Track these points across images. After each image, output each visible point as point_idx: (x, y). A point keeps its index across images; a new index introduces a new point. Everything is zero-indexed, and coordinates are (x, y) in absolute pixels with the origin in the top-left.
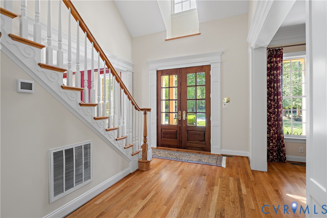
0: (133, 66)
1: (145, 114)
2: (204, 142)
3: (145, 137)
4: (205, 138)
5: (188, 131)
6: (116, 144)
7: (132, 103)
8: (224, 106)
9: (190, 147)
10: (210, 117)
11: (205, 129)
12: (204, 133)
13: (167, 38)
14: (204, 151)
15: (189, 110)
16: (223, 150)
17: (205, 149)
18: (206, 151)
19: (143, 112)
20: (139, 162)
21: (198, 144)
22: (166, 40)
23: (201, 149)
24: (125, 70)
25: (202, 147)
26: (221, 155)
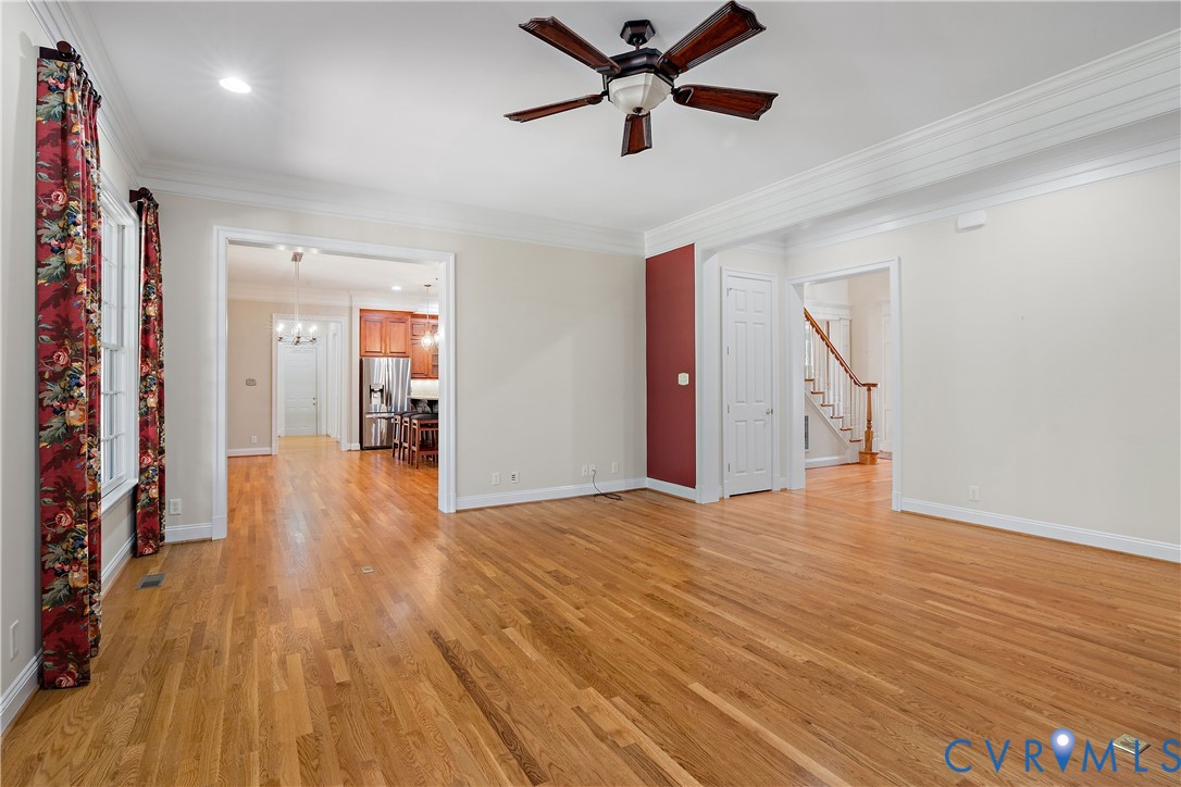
0: (851, 308)
1: (869, 390)
3: (869, 421)
6: (831, 422)
7: (851, 378)
19: (866, 388)
20: (860, 453)
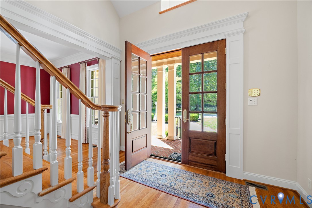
2: (215, 157)
4: (217, 151)
5: (189, 138)
8: (250, 103)
9: (193, 162)
10: (225, 120)
11: (217, 136)
12: (215, 144)
13: (162, 10)
14: (215, 170)
15: (192, 108)
16: (246, 173)
17: (216, 167)
18: (218, 171)
21: (205, 158)
22: (160, 13)
23: (209, 166)
24: (110, 56)
25: (211, 164)
26: (244, 180)
